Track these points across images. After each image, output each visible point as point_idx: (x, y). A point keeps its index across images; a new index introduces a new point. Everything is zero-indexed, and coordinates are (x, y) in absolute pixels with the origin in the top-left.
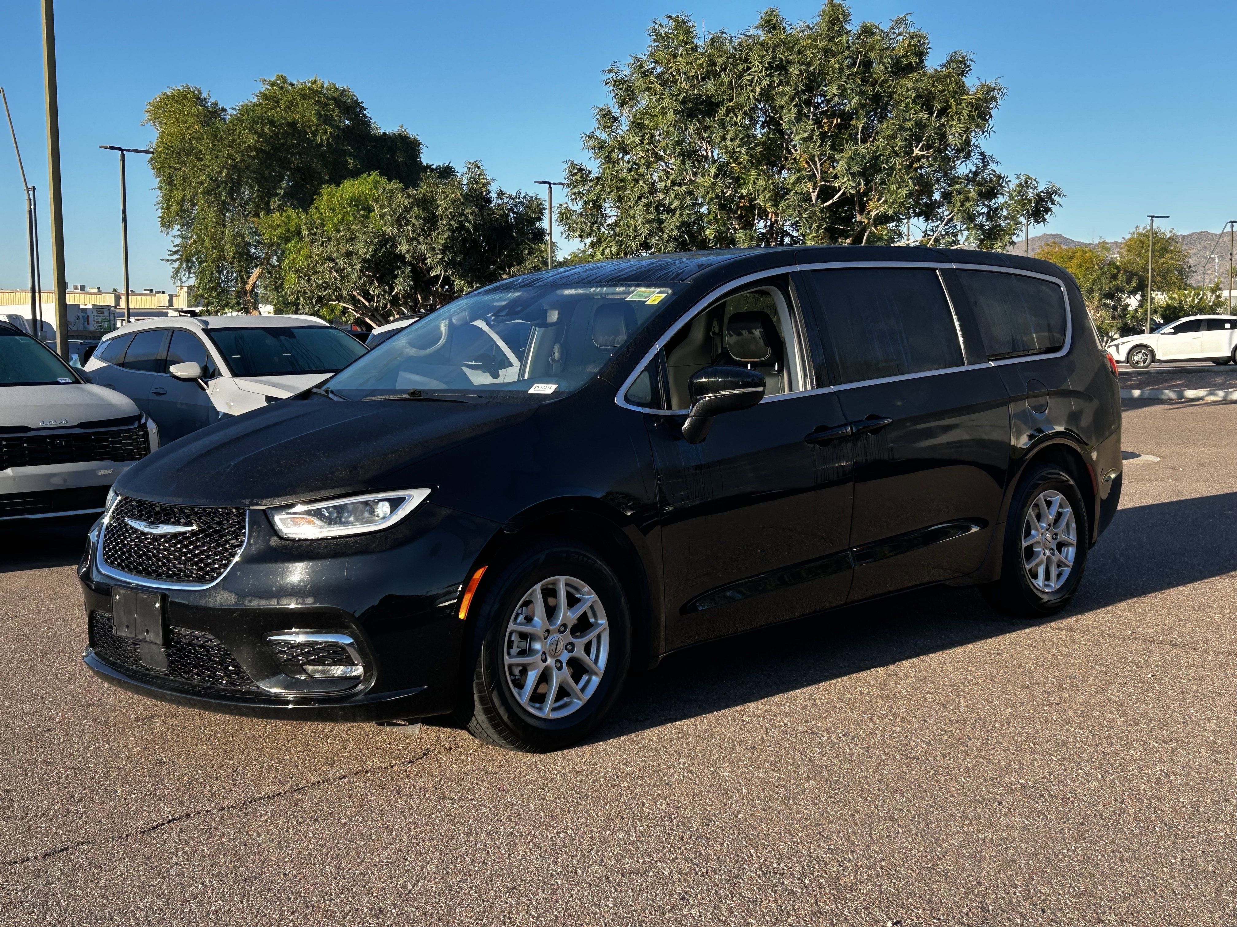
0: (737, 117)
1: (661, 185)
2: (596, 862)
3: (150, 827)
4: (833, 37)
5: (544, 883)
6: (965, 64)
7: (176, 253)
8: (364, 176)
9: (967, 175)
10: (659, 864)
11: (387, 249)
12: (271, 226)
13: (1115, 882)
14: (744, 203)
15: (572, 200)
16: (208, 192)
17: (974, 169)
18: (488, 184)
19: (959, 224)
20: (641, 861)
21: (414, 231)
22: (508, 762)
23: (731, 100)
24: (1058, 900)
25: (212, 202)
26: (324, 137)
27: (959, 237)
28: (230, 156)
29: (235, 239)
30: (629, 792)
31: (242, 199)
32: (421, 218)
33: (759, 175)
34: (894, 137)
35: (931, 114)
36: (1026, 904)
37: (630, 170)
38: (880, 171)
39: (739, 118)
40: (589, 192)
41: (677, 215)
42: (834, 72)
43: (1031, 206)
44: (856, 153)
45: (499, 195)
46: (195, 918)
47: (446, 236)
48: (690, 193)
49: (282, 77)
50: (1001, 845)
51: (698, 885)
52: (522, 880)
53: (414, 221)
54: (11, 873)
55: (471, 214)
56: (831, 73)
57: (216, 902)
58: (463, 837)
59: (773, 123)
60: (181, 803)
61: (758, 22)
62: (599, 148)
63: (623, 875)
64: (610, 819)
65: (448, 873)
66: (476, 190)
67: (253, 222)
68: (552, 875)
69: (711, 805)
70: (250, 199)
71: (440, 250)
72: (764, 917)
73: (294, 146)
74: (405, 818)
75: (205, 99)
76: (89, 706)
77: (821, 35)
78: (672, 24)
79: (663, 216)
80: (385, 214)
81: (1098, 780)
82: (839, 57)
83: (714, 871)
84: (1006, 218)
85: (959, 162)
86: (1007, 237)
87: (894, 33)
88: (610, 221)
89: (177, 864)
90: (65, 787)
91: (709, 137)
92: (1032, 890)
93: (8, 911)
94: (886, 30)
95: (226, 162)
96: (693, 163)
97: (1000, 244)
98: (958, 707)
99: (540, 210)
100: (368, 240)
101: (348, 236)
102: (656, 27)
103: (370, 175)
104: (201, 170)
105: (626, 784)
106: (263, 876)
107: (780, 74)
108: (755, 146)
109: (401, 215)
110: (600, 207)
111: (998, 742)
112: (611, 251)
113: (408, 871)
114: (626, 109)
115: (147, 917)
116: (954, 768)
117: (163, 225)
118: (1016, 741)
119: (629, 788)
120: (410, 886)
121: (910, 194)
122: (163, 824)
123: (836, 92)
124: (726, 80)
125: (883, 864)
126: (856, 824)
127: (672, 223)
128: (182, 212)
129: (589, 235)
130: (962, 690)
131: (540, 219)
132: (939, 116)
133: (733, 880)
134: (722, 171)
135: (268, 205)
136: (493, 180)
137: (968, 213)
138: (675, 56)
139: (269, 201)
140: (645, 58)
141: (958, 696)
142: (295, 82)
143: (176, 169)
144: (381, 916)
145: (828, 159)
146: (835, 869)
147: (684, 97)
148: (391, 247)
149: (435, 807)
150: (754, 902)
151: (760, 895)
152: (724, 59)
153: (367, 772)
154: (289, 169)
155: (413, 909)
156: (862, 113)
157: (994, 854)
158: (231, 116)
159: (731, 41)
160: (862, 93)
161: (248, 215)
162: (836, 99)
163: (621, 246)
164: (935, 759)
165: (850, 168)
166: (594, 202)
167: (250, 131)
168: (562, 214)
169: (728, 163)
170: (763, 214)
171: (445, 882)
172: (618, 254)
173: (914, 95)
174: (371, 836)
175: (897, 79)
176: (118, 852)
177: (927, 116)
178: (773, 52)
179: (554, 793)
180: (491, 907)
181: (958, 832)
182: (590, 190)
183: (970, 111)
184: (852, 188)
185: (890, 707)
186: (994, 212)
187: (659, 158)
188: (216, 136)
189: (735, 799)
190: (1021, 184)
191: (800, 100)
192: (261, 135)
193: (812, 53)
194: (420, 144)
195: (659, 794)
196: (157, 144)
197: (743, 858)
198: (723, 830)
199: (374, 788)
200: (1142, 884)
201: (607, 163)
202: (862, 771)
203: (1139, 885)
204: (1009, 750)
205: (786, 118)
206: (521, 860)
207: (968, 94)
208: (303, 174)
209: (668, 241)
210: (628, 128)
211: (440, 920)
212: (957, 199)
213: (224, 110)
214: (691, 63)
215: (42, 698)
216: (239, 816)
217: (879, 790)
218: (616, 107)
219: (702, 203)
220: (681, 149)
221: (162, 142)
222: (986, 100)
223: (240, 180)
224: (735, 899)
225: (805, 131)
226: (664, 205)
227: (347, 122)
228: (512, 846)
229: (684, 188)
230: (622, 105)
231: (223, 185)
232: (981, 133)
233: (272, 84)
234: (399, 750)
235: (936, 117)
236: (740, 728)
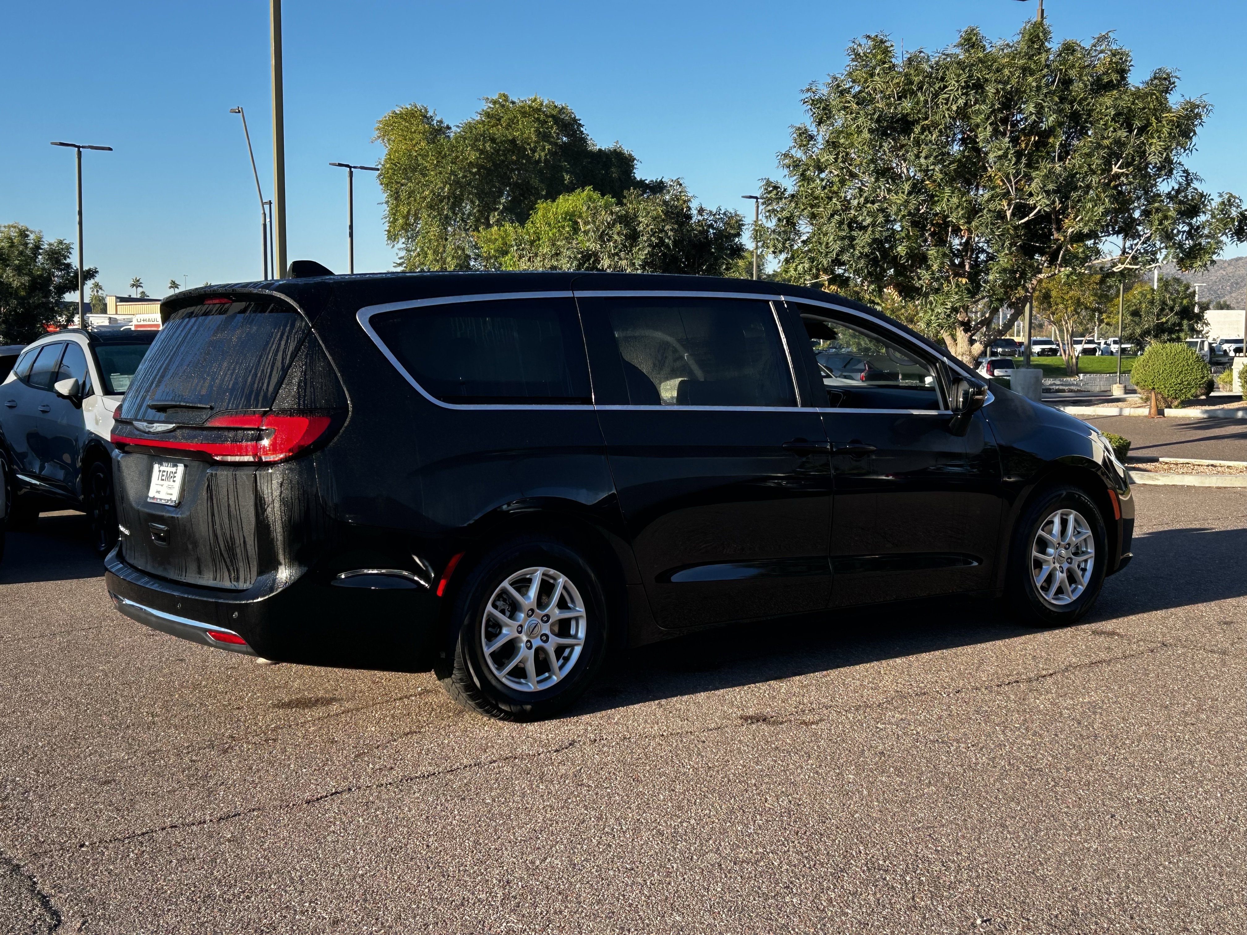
0: (932, 136)
1: (855, 203)
2: (712, 850)
3: (315, 798)
4: (1033, 55)
5: (661, 866)
6: (1169, 81)
7: (400, 264)
8: (578, 191)
9: (1169, 193)
10: (771, 855)
11: (590, 264)
12: (490, 240)
13: (1209, 894)
14: (938, 220)
15: (766, 217)
16: (431, 207)
17: (1176, 187)
18: (689, 200)
19: (1158, 243)
20: (754, 851)
21: (616, 247)
22: (646, 755)
23: (926, 119)
24: (1149, 909)
25: (435, 217)
26: (543, 154)
27: (1158, 256)
28: (453, 172)
29: (456, 252)
30: (754, 788)
31: (463, 214)
32: (622, 234)
33: (953, 193)
34: (1089, 155)
35: (1131, 131)
36: (1117, 911)
37: (824, 188)
38: (1075, 189)
39: (934, 136)
40: (783, 209)
41: (869, 232)
42: (1031, 91)
43: (1234, 225)
44: (1051, 172)
45: (699, 211)
46: (343, 880)
47: (646, 252)
48: (882, 210)
49: (504, 95)
50: (1104, 855)
51: (803, 876)
52: (641, 862)
53: (616, 237)
54: (188, 833)
55: (671, 230)
56: (1028, 91)
57: (364, 867)
58: (592, 822)
59: (969, 141)
60: (346, 778)
61: (957, 40)
62: (794, 167)
63: (735, 864)
64: (732, 812)
65: (574, 852)
66: (676, 207)
67: (473, 236)
68: (669, 860)
69: (831, 804)
70: (470, 214)
71: (640, 265)
72: (860, 908)
73: (514, 163)
74: (544, 801)
75: (431, 117)
76: (276, 688)
77: (1020, 53)
78: (871, 43)
79: (854, 233)
80: (589, 231)
81: (1217, 798)
82: (1037, 76)
83: (822, 864)
84: (1207, 237)
85: (1161, 179)
86: (1207, 256)
87: (1096, 50)
88: (804, 238)
89: (334, 832)
90: (245, 760)
91: (903, 155)
92: (1125, 898)
93: (181, 866)
94: (1088, 47)
95: (449, 179)
96: (887, 181)
97: (1199, 263)
98: (1092, 724)
99: (740, 225)
100: (572, 256)
101: (553, 252)
102: (855, 46)
103: (583, 191)
104: (425, 185)
105: (754, 781)
106: (408, 846)
107: (976, 93)
108: (950, 164)
109: (603, 231)
110: (794, 225)
111: (1126, 759)
112: (804, 268)
113: (539, 848)
114: (823, 128)
115: (301, 877)
116: (1074, 781)
117: (389, 238)
118: (1143, 758)
119: (755, 785)
120: (538, 863)
121: (1106, 212)
122: (326, 796)
123: (1032, 110)
124: (922, 99)
125: (986, 866)
126: (967, 829)
127: (863, 240)
128: (406, 226)
129: (781, 252)
130: (1100, 708)
131: (738, 235)
132: (1139, 134)
133: (838, 873)
134: (916, 188)
135: (487, 219)
136: (694, 196)
137: (1166, 232)
138: (872, 75)
139: (488, 216)
140: (842, 78)
141: (1095, 713)
142: (516, 100)
143: (402, 185)
144: (507, 887)
145: (1024, 177)
146: (937, 869)
147: (879, 116)
148: (593, 262)
149: (572, 793)
150: (854, 894)
151: (861, 888)
152: (921, 78)
153: (516, 758)
154: (509, 184)
155: (538, 883)
156: (1059, 131)
157: (1096, 862)
158: (455, 133)
159: (928, 60)
160: (1060, 111)
161: (468, 229)
162: (1034, 117)
163: (813, 262)
164: (1058, 772)
165: (1045, 186)
166: (788, 219)
167: (472, 148)
168: (757, 231)
169: (923, 181)
170: (957, 231)
171: (571, 860)
172: (811, 270)
173: (1113, 113)
174: (510, 816)
175: (1097, 97)
176: (283, 820)
177: (1125, 134)
178: (970, 70)
179: (684, 786)
180: (608, 885)
181: (1065, 840)
182: (784, 207)
183: (1172, 129)
184: (1047, 205)
185: (1025, 720)
186: (1196, 230)
187: (853, 175)
188: (440, 153)
189: (854, 800)
190: (1223, 202)
191: (996, 118)
192: (482, 152)
193: (1010, 72)
194: (634, 159)
195: (783, 792)
196: (386, 161)
197: (852, 854)
198: (838, 828)
199: (520, 773)
200: (1236, 897)
201: (803, 180)
202: (983, 779)
203: (1232, 899)
204: (1134, 766)
205: (981, 137)
206: (642, 845)
207: (1169, 111)
208: (522, 189)
209: (859, 258)
210: (822, 147)
211: (560, 893)
212: (1155, 217)
213: (448, 128)
214: (888, 82)
215: (236, 680)
216: (395, 792)
217: (996, 798)
218: (814, 125)
219: (895, 220)
220: (875, 167)
221: (390, 159)
222: (1188, 118)
223: (462, 194)
224: (836, 890)
225: (999, 150)
226: (856, 222)
227: (565, 139)
228: (636, 831)
229: (876, 206)
230: (820, 123)
231: (446, 201)
232: (1182, 150)
233: (495, 102)
234: (548, 739)
235: (1136, 135)
236: (873, 735)
